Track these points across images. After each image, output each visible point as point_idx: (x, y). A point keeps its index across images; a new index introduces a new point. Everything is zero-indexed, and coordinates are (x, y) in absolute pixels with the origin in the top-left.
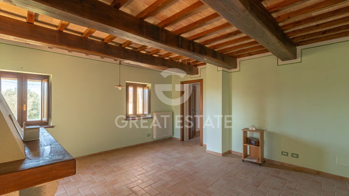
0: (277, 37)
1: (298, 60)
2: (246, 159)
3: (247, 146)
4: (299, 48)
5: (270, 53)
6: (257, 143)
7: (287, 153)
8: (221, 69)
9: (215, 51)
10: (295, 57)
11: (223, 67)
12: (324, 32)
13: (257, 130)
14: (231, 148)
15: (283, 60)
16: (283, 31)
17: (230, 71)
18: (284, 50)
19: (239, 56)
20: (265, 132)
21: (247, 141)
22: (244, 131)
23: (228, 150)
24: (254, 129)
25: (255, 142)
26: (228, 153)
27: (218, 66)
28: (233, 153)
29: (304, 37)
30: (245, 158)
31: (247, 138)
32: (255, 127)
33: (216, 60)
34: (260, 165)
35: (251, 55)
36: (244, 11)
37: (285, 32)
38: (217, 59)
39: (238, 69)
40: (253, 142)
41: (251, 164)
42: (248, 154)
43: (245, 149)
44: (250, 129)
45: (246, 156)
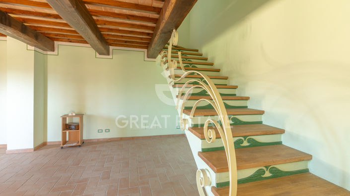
0: (96, 36)
1: (110, 57)
2: (65, 146)
3: (66, 132)
4: (111, 48)
5: (89, 45)
6: (77, 127)
7: (102, 130)
8: (33, 48)
9: (26, 26)
10: (108, 54)
11: (35, 46)
12: (126, 42)
13: (77, 115)
14: (46, 139)
15: (100, 54)
16: (101, 31)
17: (45, 52)
18: (100, 47)
19: (58, 40)
20: (84, 116)
21: (67, 127)
22: (63, 118)
23: (42, 142)
24: (74, 114)
25: (75, 126)
26: (41, 146)
27: (28, 44)
28: (48, 144)
29: (115, 40)
30: (63, 144)
31: (66, 125)
32: (74, 112)
33: (26, 37)
34: (80, 146)
35: (71, 42)
36: (70, 7)
37: (102, 33)
38: (28, 35)
39: (55, 52)
40: (73, 127)
41: (71, 149)
42: (67, 140)
43: (64, 135)
44: (70, 114)
45: (65, 142)
